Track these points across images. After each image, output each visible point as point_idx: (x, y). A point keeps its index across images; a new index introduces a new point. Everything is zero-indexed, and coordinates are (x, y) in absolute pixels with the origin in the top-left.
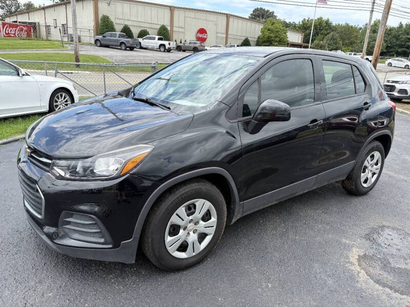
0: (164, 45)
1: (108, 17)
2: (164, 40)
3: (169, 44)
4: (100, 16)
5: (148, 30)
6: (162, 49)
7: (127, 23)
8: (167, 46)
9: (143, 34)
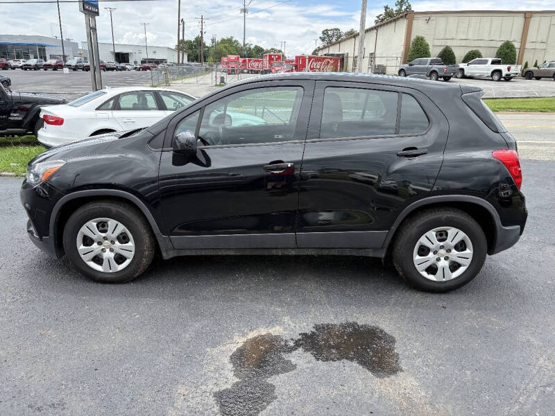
0: (500, 71)
1: (422, 39)
2: (503, 64)
3: (509, 69)
4: (413, 38)
5: (481, 51)
6: (496, 77)
7: (449, 43)
8: (505, 72)
9: (471, 57)
